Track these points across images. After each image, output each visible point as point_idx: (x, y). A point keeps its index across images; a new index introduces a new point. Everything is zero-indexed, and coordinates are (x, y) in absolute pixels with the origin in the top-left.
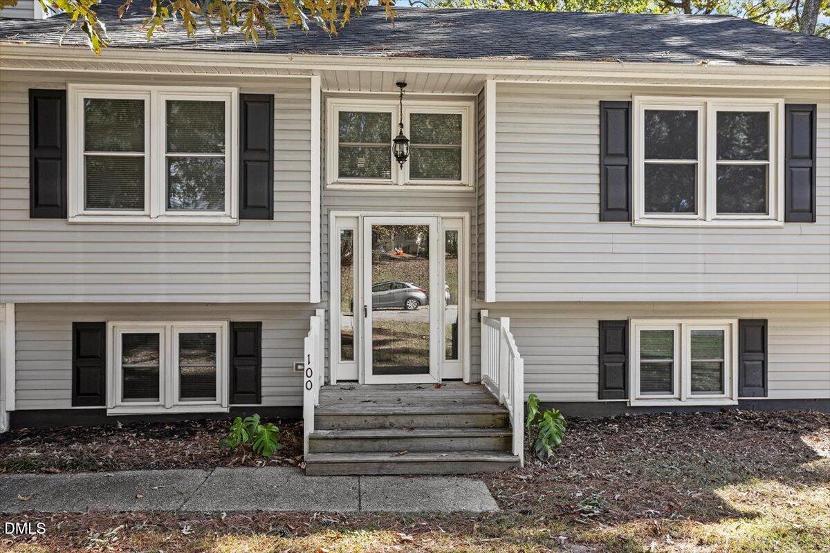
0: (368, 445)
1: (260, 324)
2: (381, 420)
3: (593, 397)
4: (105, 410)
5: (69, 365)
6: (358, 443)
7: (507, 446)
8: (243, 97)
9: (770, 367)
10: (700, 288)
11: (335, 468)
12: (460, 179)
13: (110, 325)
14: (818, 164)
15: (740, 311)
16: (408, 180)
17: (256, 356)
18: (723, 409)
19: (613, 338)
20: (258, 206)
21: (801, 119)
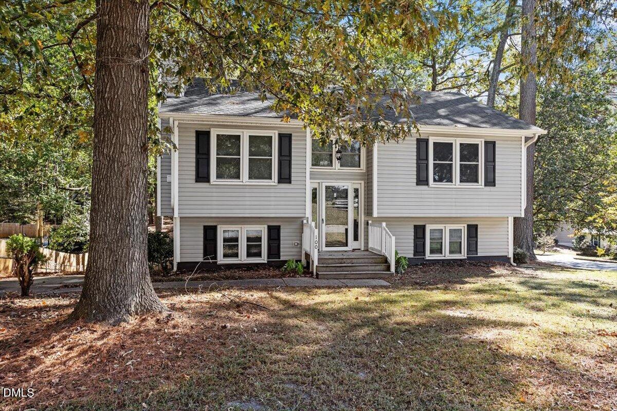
0: (338, 269)
1: (279, 226)
2: (341, 261)
3: (412, 256)
4: (216, 262)
5: (202, 243)
6: (335, 268)
7: (388, 268)
8: (279, 134)
9: (479, 243)
10: (454, 212)
11: (329, 276)
12: (360, 167)
13: (219, 227)
14: (496, 164)
15: (468, 221)
16: (339, 168)
17: (278, 239)
18: (461, 260)
19: (419, 231)
20: (285, 178)
21: (491, 146)
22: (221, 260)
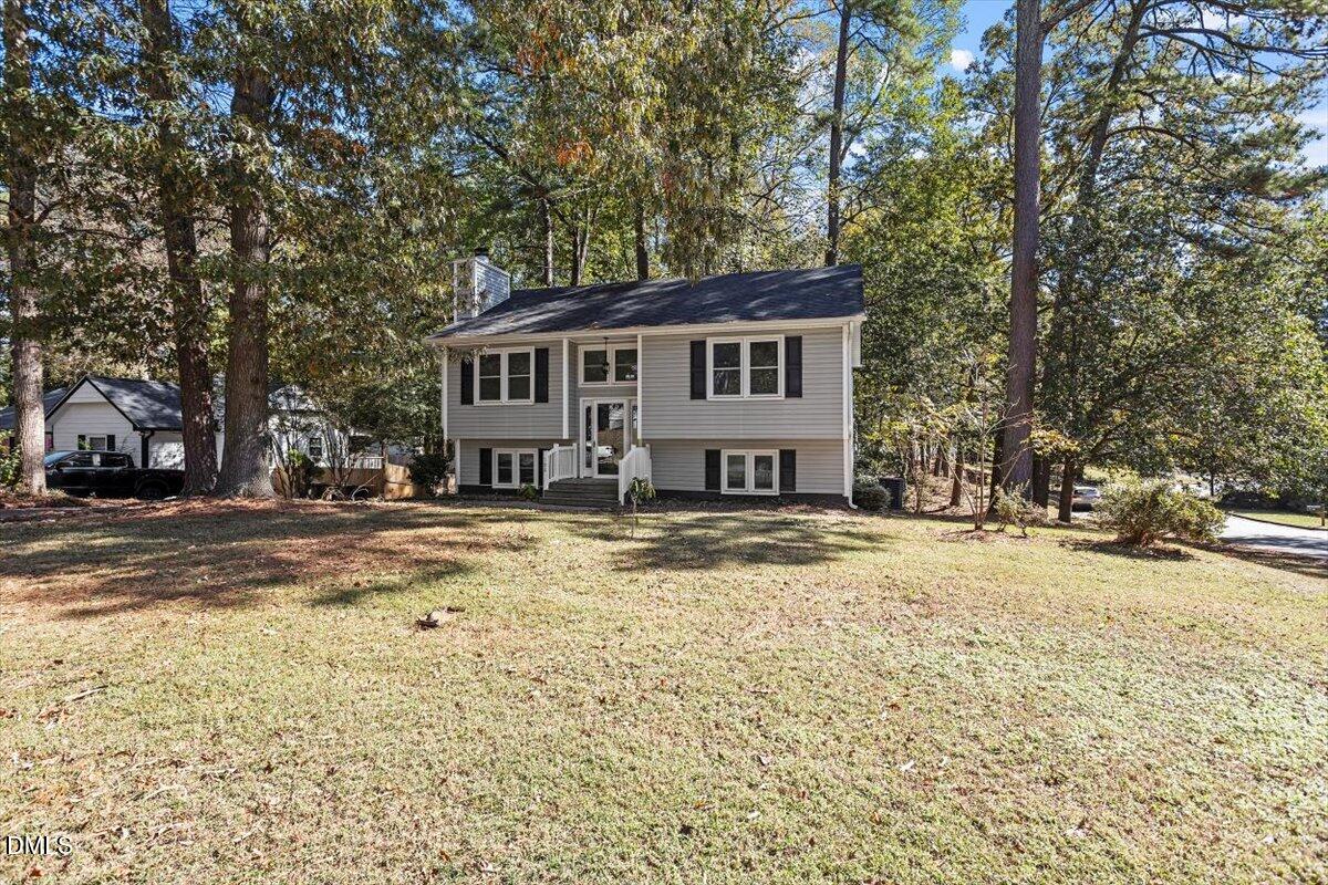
3: (702, 490)
4: (492, 486)
5: (479, 466)
8: (536, 350)
9: (797, 476)
13: (493, 450)
14: (803, 367)
15: (781, 445)
16: (614, 382)
18: (771, 497)
19: (712, 459)
20: (542, 397)
21: (794, 344)
22: (496, 484)
